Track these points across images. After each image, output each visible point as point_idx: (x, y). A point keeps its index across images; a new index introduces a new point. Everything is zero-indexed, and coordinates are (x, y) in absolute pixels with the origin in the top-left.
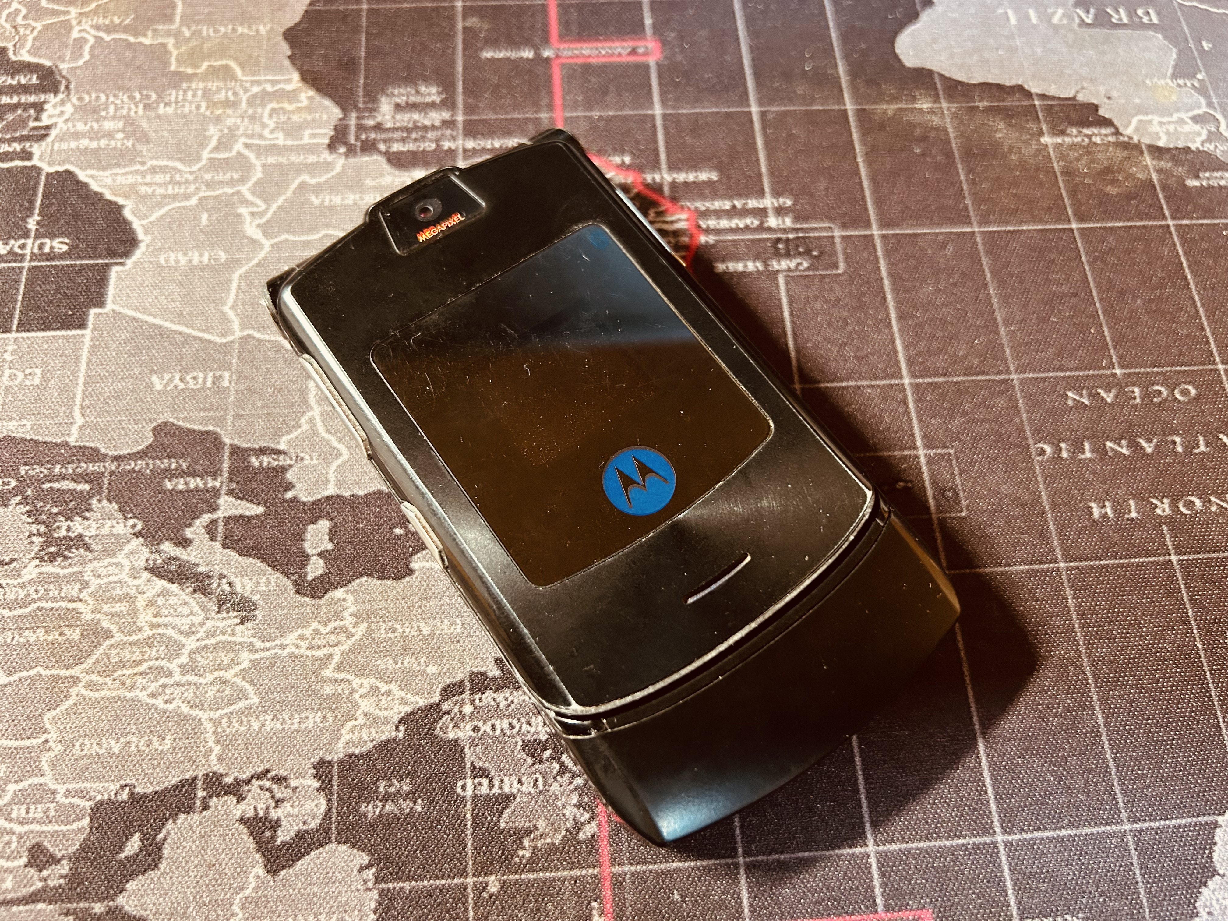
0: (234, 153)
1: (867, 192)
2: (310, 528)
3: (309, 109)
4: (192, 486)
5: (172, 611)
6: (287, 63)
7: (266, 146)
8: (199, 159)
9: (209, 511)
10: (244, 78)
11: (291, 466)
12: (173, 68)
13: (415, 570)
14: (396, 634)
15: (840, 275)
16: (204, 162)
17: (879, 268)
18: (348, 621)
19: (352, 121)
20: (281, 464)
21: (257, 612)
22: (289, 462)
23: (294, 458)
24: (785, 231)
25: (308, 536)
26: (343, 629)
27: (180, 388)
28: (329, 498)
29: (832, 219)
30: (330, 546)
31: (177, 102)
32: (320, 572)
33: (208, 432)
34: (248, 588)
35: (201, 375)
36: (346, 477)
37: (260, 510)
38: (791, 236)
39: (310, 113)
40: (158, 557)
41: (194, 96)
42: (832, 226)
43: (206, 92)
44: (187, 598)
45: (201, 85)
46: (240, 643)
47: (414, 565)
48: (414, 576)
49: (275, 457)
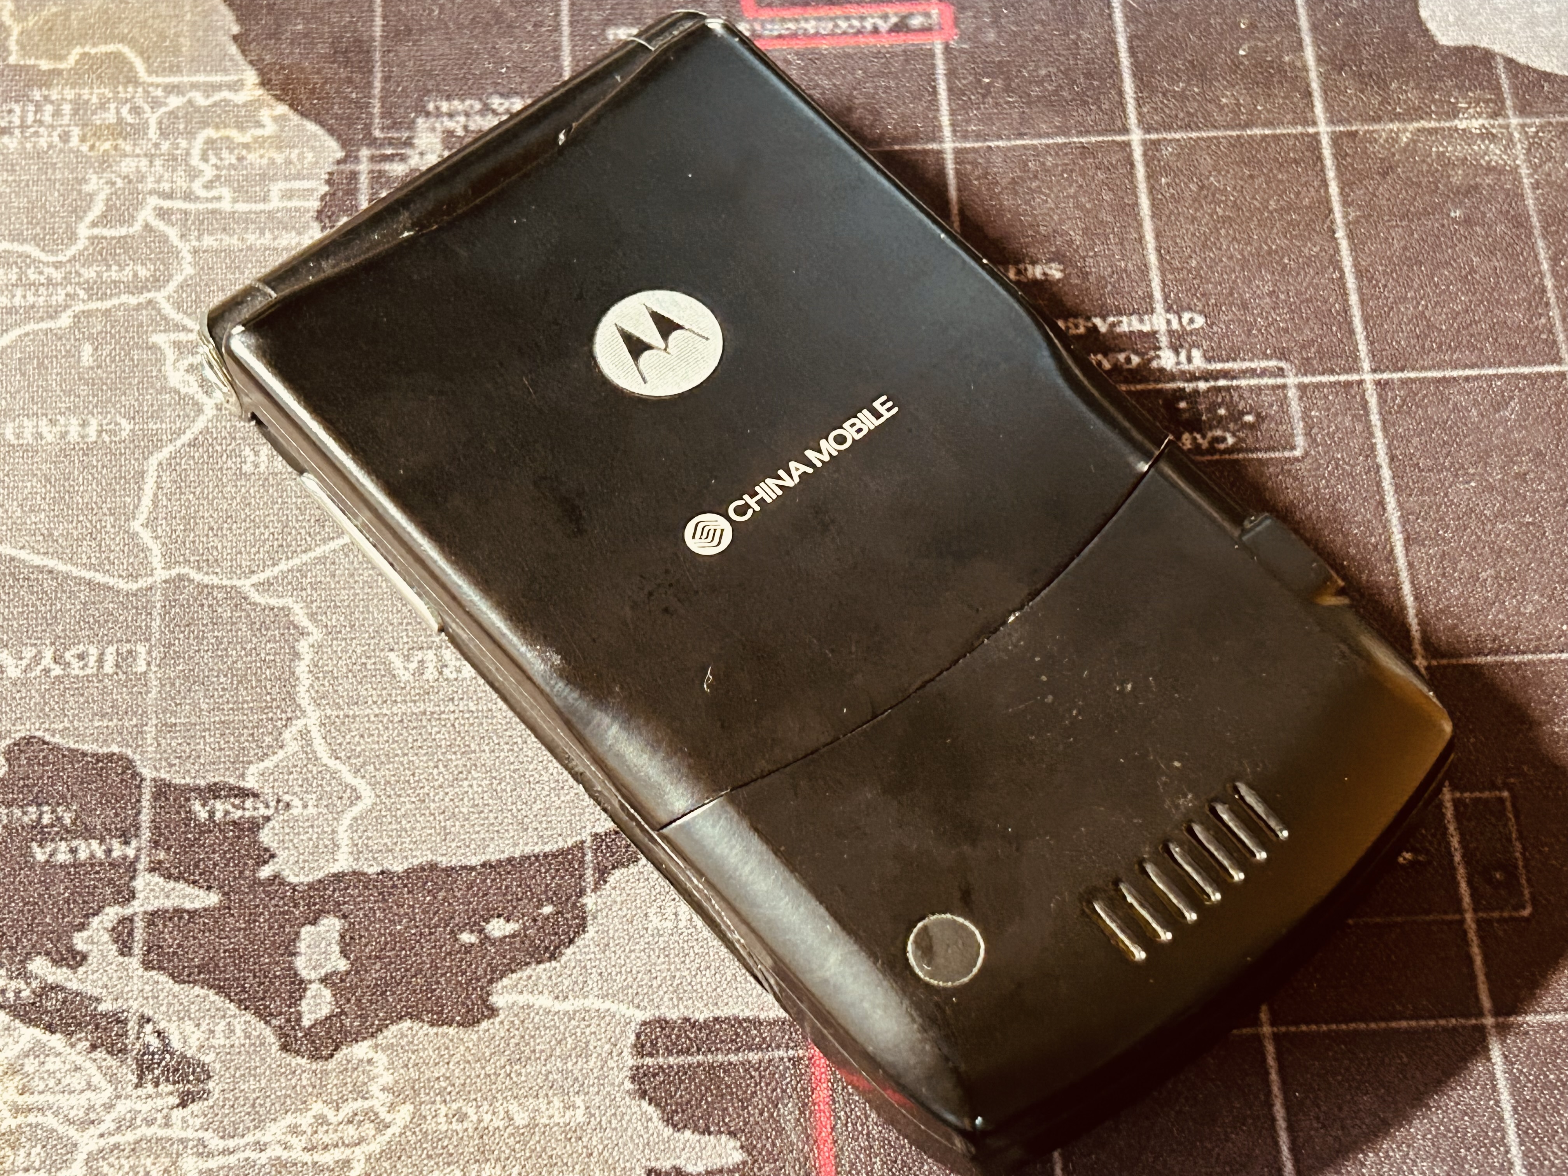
0: (137, 227)
1: (1354, 299)
2: (306, 931)
3: (278, 142)
4: (83, 855)
5: (52, 1083)
6: (233, 49)
7: (198, 213)
8: (73, 237)
9: (116, 902)
10: (149, 80)
11: (268, 819)
12: (12, 60)
13: (497, 1010)
14: (465, 1124)
15: (1297, 459)
16: (81, 245)
17: (1373, 447)
18: (379, 1101)
19: (364, 167)
20: (247, 814)
21: (211, 1085)
22: (263, 811)
23: (273, 804)
24: (1193, 377)
25: (302, 946)
26: (372, 1116)
27: (53, 674)
28: (338, 877)
29: (1283, 355)
30: (343, 965)
31: (23, 127)
32: (325, 1011)
33: (110, 756)
34: (194, 1042)
35: (93, 651)
36: (368, 838)
37: (213, 899)
38: (1202, 386)
39: (279, 148)
40: (23, 986)
41: (57, 113)
42: (1282, 364)
43: (79, 106)
44: (79, 1060)
45: (69, 93)
46: (181, 1141)
47: (497, 1000)
48: (498, 1020)
49: (237, 802)
